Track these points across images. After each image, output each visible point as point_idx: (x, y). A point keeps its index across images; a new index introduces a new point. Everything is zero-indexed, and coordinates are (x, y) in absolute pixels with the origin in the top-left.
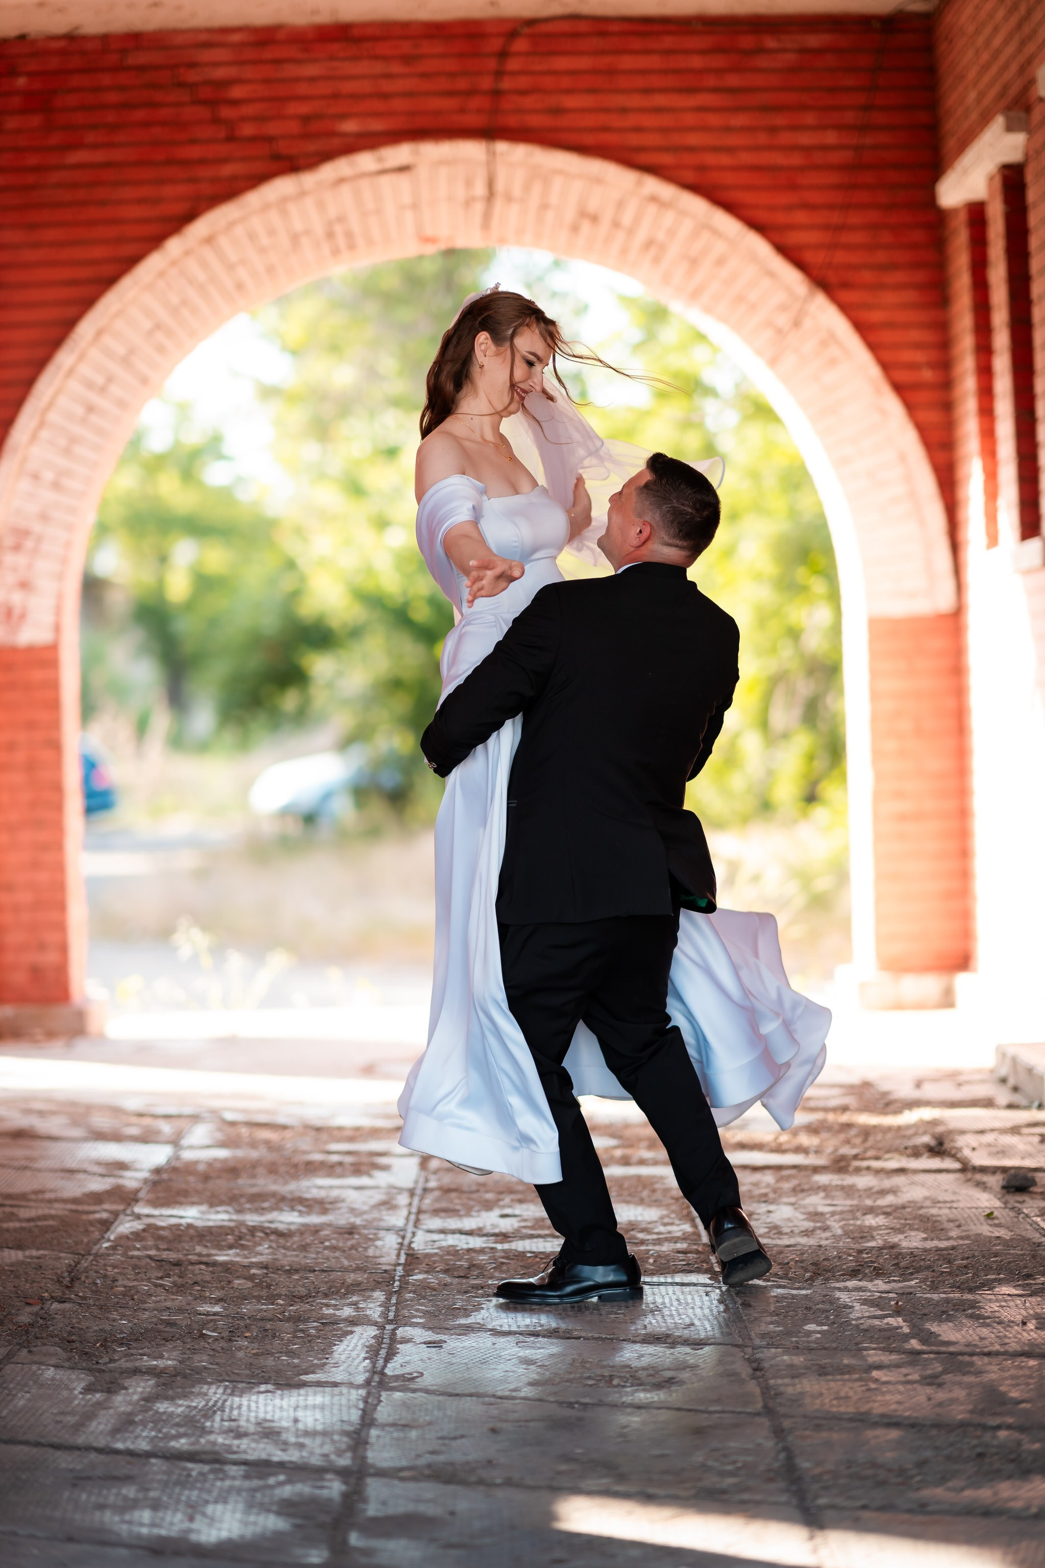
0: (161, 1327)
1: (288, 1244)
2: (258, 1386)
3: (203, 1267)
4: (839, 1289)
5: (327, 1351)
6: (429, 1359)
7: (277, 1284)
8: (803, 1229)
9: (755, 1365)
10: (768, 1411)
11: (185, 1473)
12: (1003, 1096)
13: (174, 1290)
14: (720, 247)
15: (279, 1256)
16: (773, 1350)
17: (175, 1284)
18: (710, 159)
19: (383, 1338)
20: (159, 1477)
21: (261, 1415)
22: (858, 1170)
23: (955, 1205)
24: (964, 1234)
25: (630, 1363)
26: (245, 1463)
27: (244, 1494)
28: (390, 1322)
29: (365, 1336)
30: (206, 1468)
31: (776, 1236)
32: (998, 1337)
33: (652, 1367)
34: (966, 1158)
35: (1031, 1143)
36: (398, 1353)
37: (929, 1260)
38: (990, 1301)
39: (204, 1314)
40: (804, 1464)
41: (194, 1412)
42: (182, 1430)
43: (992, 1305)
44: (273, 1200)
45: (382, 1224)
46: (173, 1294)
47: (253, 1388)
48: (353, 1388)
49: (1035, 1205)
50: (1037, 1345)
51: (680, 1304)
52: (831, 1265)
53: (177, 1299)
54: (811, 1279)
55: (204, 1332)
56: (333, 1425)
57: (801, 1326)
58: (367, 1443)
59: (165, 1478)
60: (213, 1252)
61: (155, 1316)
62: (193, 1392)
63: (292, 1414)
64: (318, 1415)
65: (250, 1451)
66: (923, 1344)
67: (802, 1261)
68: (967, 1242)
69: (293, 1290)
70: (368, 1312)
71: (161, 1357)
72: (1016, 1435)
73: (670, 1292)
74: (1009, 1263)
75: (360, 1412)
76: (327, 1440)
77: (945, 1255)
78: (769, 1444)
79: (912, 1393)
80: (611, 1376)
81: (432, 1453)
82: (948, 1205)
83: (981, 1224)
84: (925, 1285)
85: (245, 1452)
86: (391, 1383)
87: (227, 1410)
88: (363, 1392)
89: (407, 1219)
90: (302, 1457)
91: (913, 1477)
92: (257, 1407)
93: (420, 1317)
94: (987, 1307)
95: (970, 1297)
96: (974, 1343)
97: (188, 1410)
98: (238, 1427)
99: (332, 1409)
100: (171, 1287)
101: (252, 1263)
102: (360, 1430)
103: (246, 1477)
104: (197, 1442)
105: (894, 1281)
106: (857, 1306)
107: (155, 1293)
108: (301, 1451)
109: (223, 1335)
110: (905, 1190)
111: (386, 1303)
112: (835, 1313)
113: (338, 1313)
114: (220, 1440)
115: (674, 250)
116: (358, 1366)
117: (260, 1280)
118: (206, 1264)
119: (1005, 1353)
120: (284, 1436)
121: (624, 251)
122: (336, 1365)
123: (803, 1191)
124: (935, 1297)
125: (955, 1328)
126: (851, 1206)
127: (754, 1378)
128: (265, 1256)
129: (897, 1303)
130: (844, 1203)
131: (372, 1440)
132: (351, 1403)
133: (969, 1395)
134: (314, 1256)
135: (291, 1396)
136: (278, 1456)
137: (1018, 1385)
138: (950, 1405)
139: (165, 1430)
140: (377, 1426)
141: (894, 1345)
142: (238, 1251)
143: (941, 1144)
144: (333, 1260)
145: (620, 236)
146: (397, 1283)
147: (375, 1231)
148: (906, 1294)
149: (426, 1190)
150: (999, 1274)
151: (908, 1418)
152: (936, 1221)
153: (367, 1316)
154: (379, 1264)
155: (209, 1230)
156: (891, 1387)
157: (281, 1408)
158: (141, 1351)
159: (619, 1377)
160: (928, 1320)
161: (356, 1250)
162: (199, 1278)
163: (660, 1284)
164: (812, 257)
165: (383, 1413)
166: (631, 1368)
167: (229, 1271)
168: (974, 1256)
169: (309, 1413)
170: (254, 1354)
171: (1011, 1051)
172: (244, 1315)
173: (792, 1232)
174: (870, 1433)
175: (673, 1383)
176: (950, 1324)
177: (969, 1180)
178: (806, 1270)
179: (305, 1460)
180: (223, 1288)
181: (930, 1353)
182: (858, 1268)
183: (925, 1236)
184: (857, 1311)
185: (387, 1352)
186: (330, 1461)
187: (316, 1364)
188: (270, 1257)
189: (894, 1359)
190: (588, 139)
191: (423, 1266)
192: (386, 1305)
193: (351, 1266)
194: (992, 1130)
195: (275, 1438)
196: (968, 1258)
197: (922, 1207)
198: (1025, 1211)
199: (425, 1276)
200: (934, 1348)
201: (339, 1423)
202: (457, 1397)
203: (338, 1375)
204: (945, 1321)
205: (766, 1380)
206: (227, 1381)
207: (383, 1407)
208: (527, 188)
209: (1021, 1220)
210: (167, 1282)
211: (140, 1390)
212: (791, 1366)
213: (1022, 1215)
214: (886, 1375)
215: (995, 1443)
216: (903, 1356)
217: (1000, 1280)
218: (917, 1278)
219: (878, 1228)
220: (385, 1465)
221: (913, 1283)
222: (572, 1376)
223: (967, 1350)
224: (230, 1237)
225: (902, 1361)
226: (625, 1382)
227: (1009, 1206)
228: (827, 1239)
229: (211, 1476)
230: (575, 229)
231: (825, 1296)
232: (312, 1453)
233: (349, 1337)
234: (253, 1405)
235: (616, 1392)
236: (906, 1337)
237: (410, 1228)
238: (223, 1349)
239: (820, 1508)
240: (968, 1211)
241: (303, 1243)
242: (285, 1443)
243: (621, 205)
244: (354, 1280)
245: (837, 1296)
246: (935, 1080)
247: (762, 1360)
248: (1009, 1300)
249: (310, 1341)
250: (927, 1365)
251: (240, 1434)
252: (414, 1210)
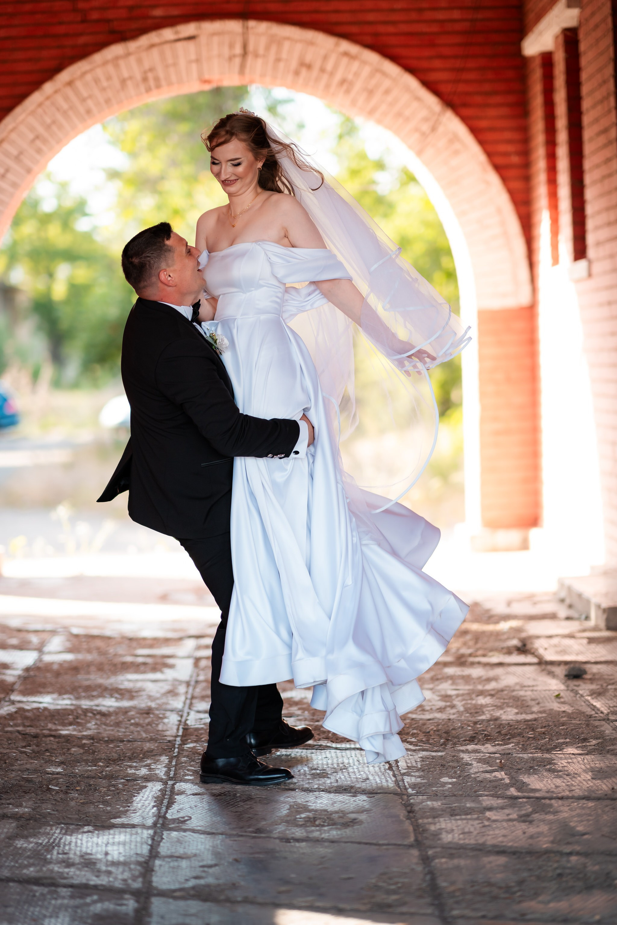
0: (22, 783)
1: (108, 722)
2: (83, 827)
3: (52, 739)
4: (463, 751)
5: (129, 801)
6: (196, 806)
7: (99, 751)
8: (438, 707)
9: (409, 808)
10: (418, 844)
11: (31, 894)
12: (563, 612)
13: (33, 755)
14: (387, 83)
15: (101, 731)
16: (421, 797)
17: (33, 751)
18: (382, 29)
19: (166, 791)
20: (14, 897)
21: (84, 850)
22: (472, 664)
23: (535, 688)
24: (542, 709)
25: (327, 808)
26: (72, 886)
27: (70, 910)
28: (171, 779)
29: (154, 789)
30: (45, 890)
31: (421, 712)
32: (567, 785)
33: (342, 811)
34: (541, 655)
35: (582, 644)
36: (175, 802)
37: (520, 729)
38: (561, 758)
39: (51, 774)
40: (442, 883)
41: (40, 848)
42: (31, 861)
43: (562, 762)
44: (99, 690)
45: (169, 707)
46: (32, 759)
47: (80, 829)
48: (145, 828)
49: (587, 688)
50: (593, 791)
51: (360, 764)
52: (457, 733)
53: (34, 763)
54: (445, 744)
55: (50, 787)
56: (131, 856)
57: (439, 779)
58: (153, 870)
59: (18, 897)
60: (59, 728)
61: (19, 776)
62: (40, 832)
63: (104, 849)
64: (121, 849)
65: (75, 877)
66: (519, 792)
67: (438, 731)
68: (544, 715)
69: (109, 755)
70: (157, 772)
71: (21, 805)
72: (583, 860)
73: (353, 755)
74: (572, 730)
75: (149, 847)
76: (127, 869)
77: (530, 725)
78: (419, 868)
79: (513, 828)
80: (314, 818)
81: (196, 878)
82: (531, 688)
83: (553, 702)
84: (519, 747)
85: (72, 878)
86: (170, 825)
87: (62, 846)
88: (151, 832)
89: (185, 703)
90: (110, 882)
91: (515, 893)
92: (82, 844)
93: (191, 775)
94: (559, 763)
95: (547, 756)
96: (552, 790)
97: (36, 846)
98: (69, 858)
99: (130, 844)
100: (31, 753)
101: (83, 735)
102: (149, 861)
103: (72, 897)
104: (41, 870)
105: (498, 744)
106: (475, 764)
107: (20, 758)
108: (109, 877)
109: (62, 789)
110: (503, 677)
111: (169, 765)
112: (461, 769)
113: (137, 772)
114: (56, 869)
115: (358, 85)
116: (149, 812)
117: (88, 747)
118: (54, 736)
119: (572, 797)
120: (98, 866)
121: (327, 86)
122: (135, 812)
123: (437, 679)
124: (525, 756)
125: (539, 779)
126: (469, 690)
127: (407, 819)
128: (92, 731)
129: (501, 762)
130: (464, 688)
131: (156, 868)
132: (143, 840)
133: (550, 829)
134: (123, 730)
135: (104, 835)
136: (94, 881)
137: (582, 821)
138: (538, 837)
139: (20, 861)
140: (160, 858)
141: (499, 793)
142: (75, 727)
143: (524, 645)
144: (136, 733)
145: (325, 77)
146: (176, 750)
147: (163, 712)
148: (506, 755)
149: (197, 682)
150: (566, 739)
151: (511, 847)
152: (523, 700)
153: (156, 774)
154: (166, 736)
155: (57, 711)
156: (498, 824)
157: (97, 844)
158: (8, 801)
159: (320, 818)
160: (521, 773)
161: (151, 725)
162: (49, 747)
163: (346, 749)
164: (445, 88)
165: (164, 848)
166: (328, 812)
167: (69, 741)
168: (549, 726)
169: (115, 848)
170: (82, 803)
171: (567, 582)
172: (76, 774)
173: (431, 709)
174: (486, 859)
175: (355, 823)
176: (536, 776)
177: (543, 670)
178: (441, 737)
179: (111, 884)
180: (64, 754)
181: (524, 798)
182: (474, 735)
183: (516, 711)
184: (475, 767)
185: (168, 802)
186: (128, 885)
187: (121, 811)
188: (95, 731)
189: (500, 803)
190: (306, 18)
191: (194, 738)
192: (168, 767)
193: (147, 737)
194: (557, 636)
195: (92, 867)
196: (545, 727)
197: (514, 691)
198: (581, 692)
199: (194, 745)
200: (526, 794)
201: (135, 856)
202: (213, 835)
203: (136, 819)
204: (533, 774)
205: (417, 820)
206: (63, 824)
207: (164, 843)
208: (268, 48)
209: (578, 699)
210: (28, 750)
211: (5, 830)
212: (433, 809)
213: (578, 696)
214: (495, 815)
215: (569, 865)
216: (506, 801)
217: (567, 743)
218: (513, 743)
219: (486, 706)
220: (164, 887)
221: (510, 746)
222: (289, 818)
223: (547, 795)
224: (71, 717)
225: (505, 804)
226: (324, 822)
227: (570, 688)
228: (454, 714)
229: (49, 897)
230: (297, 73)
231: (454, 756)
232: (116, 878)
233: (144, 790)
234: (79, 842)
235: (317, 831)
236: (507, 787)
237: (186, 710)
238: (61, 799)
239: (455, 918)
240: (543, 692)
241: (117, 721)
242: (99, 871)
243: (325, 58)
244: (149, 748)
245: (461, 757)
246: (520, 600)
247: (413, 805)
248: (574, 758)
249: (118, 793)
250: (522, 807)
251: (69, 864)
252: (189, 696)
